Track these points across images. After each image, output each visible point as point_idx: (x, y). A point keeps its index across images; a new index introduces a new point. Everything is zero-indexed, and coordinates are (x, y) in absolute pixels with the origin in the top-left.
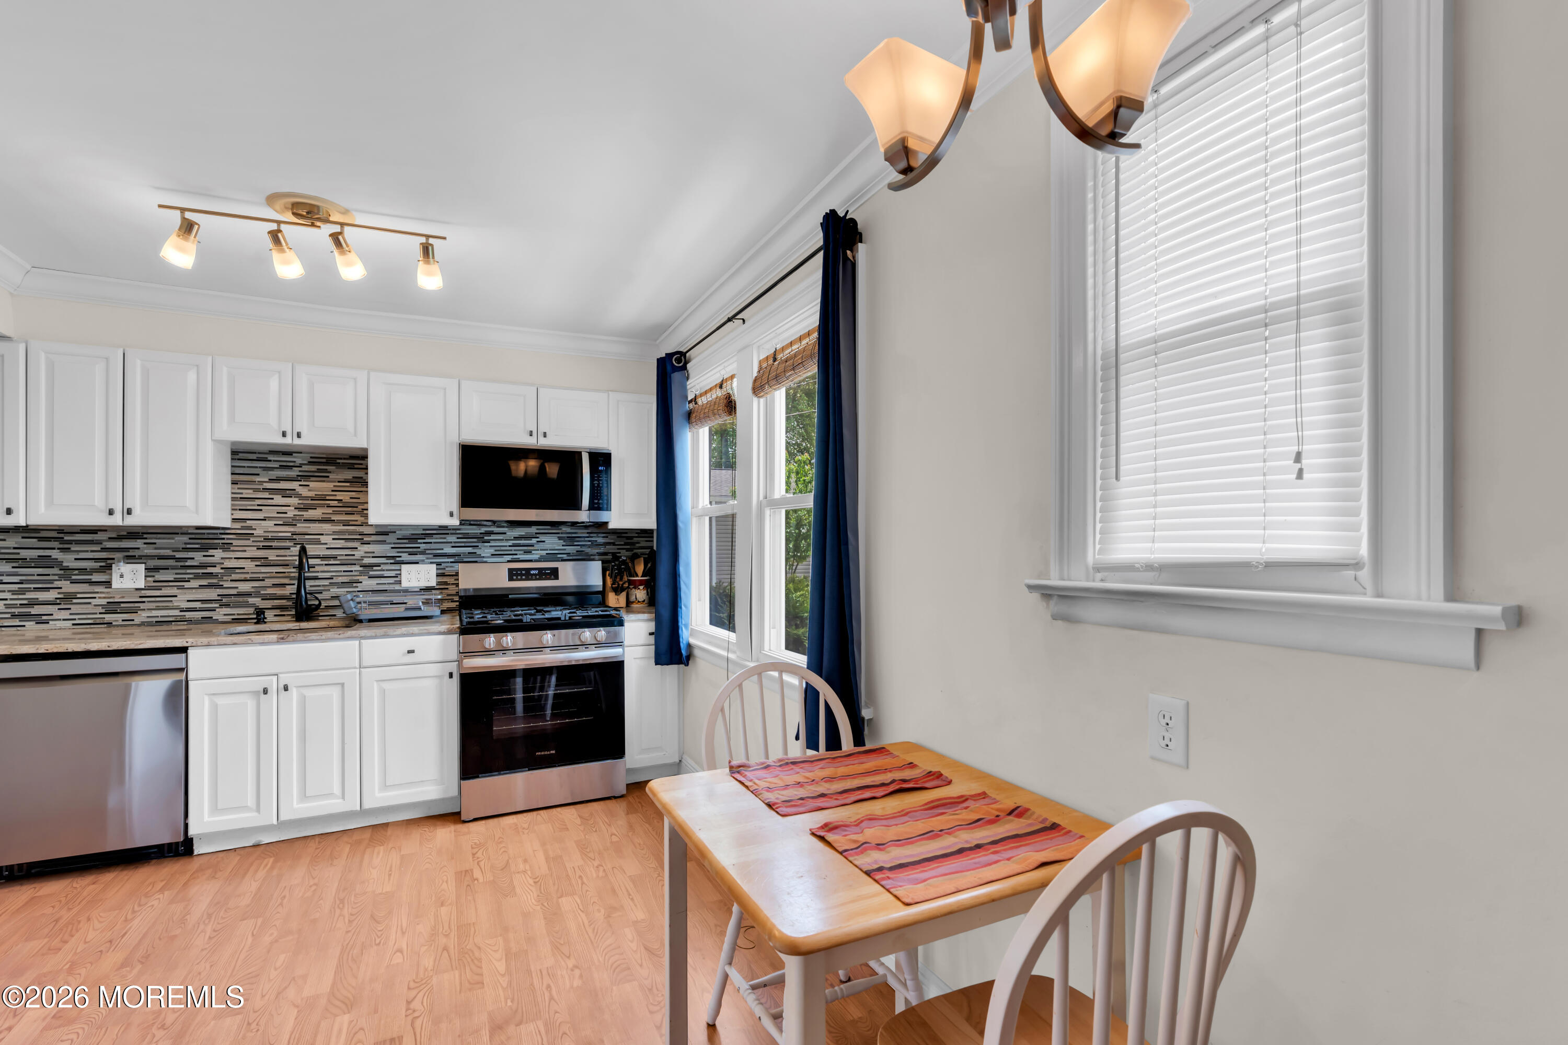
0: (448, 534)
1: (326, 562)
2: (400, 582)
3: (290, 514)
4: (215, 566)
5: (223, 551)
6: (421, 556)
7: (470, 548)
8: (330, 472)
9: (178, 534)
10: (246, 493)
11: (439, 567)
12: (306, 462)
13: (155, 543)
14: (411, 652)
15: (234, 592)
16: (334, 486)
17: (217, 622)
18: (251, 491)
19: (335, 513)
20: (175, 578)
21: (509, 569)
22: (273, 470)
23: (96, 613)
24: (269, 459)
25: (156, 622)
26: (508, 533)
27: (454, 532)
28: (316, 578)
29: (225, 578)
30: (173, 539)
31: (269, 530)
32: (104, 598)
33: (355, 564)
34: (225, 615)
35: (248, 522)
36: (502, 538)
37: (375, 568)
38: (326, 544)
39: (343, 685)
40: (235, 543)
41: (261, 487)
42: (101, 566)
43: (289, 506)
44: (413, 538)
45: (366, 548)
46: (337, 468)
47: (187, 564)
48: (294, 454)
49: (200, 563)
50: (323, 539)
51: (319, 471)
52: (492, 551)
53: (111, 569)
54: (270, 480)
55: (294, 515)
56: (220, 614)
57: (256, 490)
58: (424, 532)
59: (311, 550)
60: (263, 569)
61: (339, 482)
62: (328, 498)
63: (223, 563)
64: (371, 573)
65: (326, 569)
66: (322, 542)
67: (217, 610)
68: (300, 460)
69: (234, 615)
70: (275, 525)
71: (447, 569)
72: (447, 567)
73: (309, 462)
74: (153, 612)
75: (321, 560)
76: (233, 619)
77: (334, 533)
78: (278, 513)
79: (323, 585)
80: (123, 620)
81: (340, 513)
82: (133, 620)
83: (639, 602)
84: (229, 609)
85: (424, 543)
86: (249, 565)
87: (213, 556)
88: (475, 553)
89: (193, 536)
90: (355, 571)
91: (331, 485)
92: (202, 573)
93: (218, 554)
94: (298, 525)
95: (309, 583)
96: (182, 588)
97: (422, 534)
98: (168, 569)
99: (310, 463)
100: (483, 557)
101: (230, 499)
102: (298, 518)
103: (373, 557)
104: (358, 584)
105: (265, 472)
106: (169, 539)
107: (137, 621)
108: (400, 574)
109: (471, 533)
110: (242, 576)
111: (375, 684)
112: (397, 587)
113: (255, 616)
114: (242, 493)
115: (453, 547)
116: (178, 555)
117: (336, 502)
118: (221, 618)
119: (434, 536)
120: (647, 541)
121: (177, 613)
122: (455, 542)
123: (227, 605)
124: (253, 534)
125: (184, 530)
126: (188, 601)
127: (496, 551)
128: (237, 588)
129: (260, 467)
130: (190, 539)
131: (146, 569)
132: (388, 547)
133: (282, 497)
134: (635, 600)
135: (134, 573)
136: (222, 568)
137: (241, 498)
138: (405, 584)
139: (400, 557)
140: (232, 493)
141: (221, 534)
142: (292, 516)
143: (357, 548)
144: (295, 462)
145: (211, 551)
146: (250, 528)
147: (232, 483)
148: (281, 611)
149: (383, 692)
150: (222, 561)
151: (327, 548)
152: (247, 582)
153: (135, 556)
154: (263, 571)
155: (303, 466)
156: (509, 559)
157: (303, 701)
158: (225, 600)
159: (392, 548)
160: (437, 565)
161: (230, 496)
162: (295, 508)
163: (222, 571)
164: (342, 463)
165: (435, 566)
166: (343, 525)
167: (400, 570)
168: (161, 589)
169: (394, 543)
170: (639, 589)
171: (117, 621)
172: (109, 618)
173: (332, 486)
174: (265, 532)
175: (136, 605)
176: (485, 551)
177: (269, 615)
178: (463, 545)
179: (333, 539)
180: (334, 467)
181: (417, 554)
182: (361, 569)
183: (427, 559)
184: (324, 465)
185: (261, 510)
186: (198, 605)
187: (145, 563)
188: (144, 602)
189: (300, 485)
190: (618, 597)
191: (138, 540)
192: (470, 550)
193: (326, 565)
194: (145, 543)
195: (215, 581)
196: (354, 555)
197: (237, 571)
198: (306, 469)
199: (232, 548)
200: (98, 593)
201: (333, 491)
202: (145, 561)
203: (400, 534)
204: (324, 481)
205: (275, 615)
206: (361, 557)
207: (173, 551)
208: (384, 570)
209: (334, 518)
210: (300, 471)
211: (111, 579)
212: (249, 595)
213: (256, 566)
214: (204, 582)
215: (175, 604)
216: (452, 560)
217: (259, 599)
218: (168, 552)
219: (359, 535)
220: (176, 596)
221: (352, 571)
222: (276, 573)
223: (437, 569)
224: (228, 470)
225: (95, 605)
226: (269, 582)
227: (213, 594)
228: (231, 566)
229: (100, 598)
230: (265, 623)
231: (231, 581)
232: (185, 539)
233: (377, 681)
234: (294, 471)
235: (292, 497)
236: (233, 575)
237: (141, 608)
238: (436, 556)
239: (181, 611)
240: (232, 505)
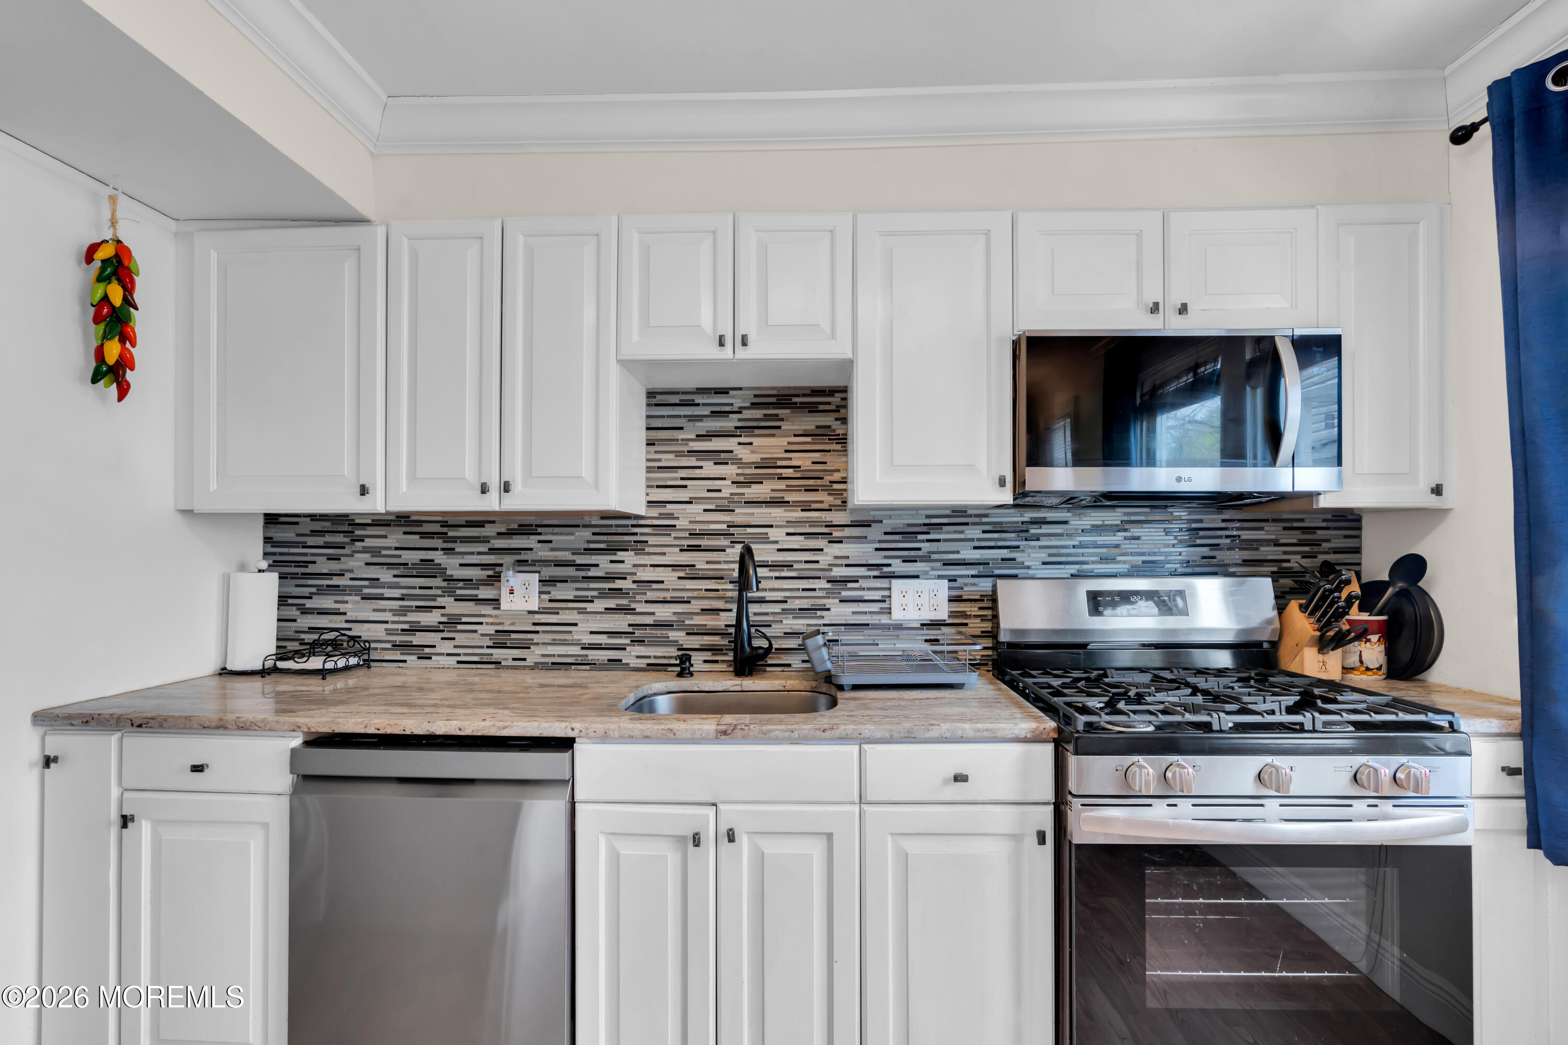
0: (967, 524)
1: (777, 574)
2: (889, 611)
3: (725, 493)
4: (625, 578)
5: (636, 554)
6: (923, 564)
7: (1005, 551)
8: (782, 420)
9: (578, 526)
10: (666, 460)
11: (953, 584)
12: (747, 405)
13: (550, 542)
14: (960, 778)
15: (649, 620)
16: (789, 443)
17: (627, 667)
18: (671, 456)
19: (789, 489)
20: (575, 596)
21: (1089, 593)
22: (702, 420)
23: (482, 647)
24: (697, 401)
25: (553, 663)
26: (1072, 522)
27: (977, 520)
28: (762, 601)
29: (638, 598)
30: (572, 534)
31: (697, 519)
32: (492, 624)
33: (819, 578)
34: (638, 657)
35: (668, 506)
36: (1060, 531)
37: (850, 585)
38: (776, 542)
39: (830, 836)
40: (652, 540)
41: (686, 449)
42: (488, 576)
43: (724, 479)
44: (908, 534)
45: (837, 549)
46: (792, 412)
47: (590, 574)
48: (731, 392)
49: (606, 573)
50: (773, 534)
51: (767, 417)
52: (1043, 555)
53: (500, 581)
54: (697, 436)
55: (731, 494)
56: (632, 655)
57: (679, 454)
58: (927, 521)
59: (762, 553)
60: (689, 584)
61: (795, 435)
62: (779, 463)
63: (635, 574)
64: (844, 593)
65: (776, 586)
66: (771, 539)
67: (628, 648)
68: (740, 401)
69: (649, 657)
70: (705, 510)
71: (966, 589)
72: (966, 585)
73: (752, 404)
74: (549, 648)
75: (770, 570)
76: (648, 665)
77: (790, 523)
78: (708, 491)
79: (772, 613)
80: (514, 659)
81: (796, 489)
82: (524, 659)
83: (1368, 669)
84: (643, 648)
85: (928, 541)
86: (670, 577)
87: (623, 562)
88: (1014, 559)
89: (597, 530)
90: (820, 589)
91: (782, 442)
92: (609, 589)
93: (629, 558)
94: (737, 511)
95: (753, 608)
96: (582, 611)
97: (925, 525)
98: (566, 581)
99: (754, 405)
100: (1028, 567)
101: (644, 470)
102: (736, 498)
103: (847, 565)
104: (825, 613)
105: (692, 424)
106: (568, 534)
107: (529, 662)
108: (890, 597)
109: (1006, 523)
110: (660, 595)
111: (889, 839)
112: (884, 620)
113: (678, 662)
114: (660, 460)
115: (975, 548)
116: (580, 560)
117: (791, 470)
118: (634, 662)
119: (945, 528)
120: (1346, 537)
121: (576, 650)
122: (979, 540)
123: (641, 642)
124: (675, 526)
125: (587, 520)
126: (592, 633)
127: (1050, 555)
128: (653, 614)
129: (685, 416)
130: (594, 534)
131: (540, 581)
132: (869, 548)
133: (715, 464)
134: (1358, 664)
135: (526, 586)
136: (634, 582)
137: (659, 468)
138: (898, 615)
139: (889, 565)
140: (648, 460)
141: (633, 526)
142: (728, 495)
143: (822, 550)
144: (732, 404)
145: (619, 553)
146: (670, 516)
147: (648, 444)
148: (713, 654)
149: (904, 859)
150: (634, 570)
151: (779, 550)
152: (666, 605)
153: (527, 561)
154: (688, 587)
155: (744, 412)
156: (1073, 572)
157: (760, 859)
158: (638, 633)
159: (877, 549)
160: (950, 581)
161: (644, 464)
162: (733, 483)
163: (634, 586)
164: (801, 403)
165: (945, 583)
166: (802, 510)
167: (890, 589)
168: (558, 613)
169: (880, 542)
170: (1369, 640)
171: (506, 659)
172: (498, 654)
173: (786, 444)
174: (690, 522)
175: (529, 636)
176: (1032, 556)
177: (697, 659)
178: (992, 544)
179: (788, 534)
180: (788, 411)
181: (916, 561)
182: (829, 586)
183: (933, 569)
184: (773, 408)
185: (685, 487)
186: (603, 639)
187: (539, 572)
188: (537, 632)
189: (739, 444)
190: (1326, 657)
191: (531, 537)
192: (1005, 553)
193: (777, 578)
194: (540, 542)
195: (624, 602)
196: (817, 562)
197: (655, 586)
198: (748, 416)
199: (647, 550)
200: (484, 616)
201: (786, 451)
202: (538, 569)
203: (889, 524)
204: (773, 435)
205: (705, 661)
206: (829, 565)
207: (573, 554)
208: (864, 589)
209: (789, 497)
210: (739, 420)
211: (500, 595)
212: (668, 625)
213: (680, 578)
214: (612, 604)
215: (576, 637)
216: (974, 572)
217: (683, 634)
218: (566, 556)
219: (826, 526)
220: (576, 625)
221: (814, 590)
222: (706, 590)
223: (950, 588)
224: (642, 423)
225: (483, 635)
226: (696, 606)
227: (621, 623)
228: (647, 579)
229: (487, 623)
230: (691, 674)
231: (646, 602)
232: (587, 534)
233: (892, 834)
234: (732, 420)
235: (727, 463)
236: (649, 593)
237: (535, 641)
238: (947, 564)
239: (582, 648)
240: (648, 479)
